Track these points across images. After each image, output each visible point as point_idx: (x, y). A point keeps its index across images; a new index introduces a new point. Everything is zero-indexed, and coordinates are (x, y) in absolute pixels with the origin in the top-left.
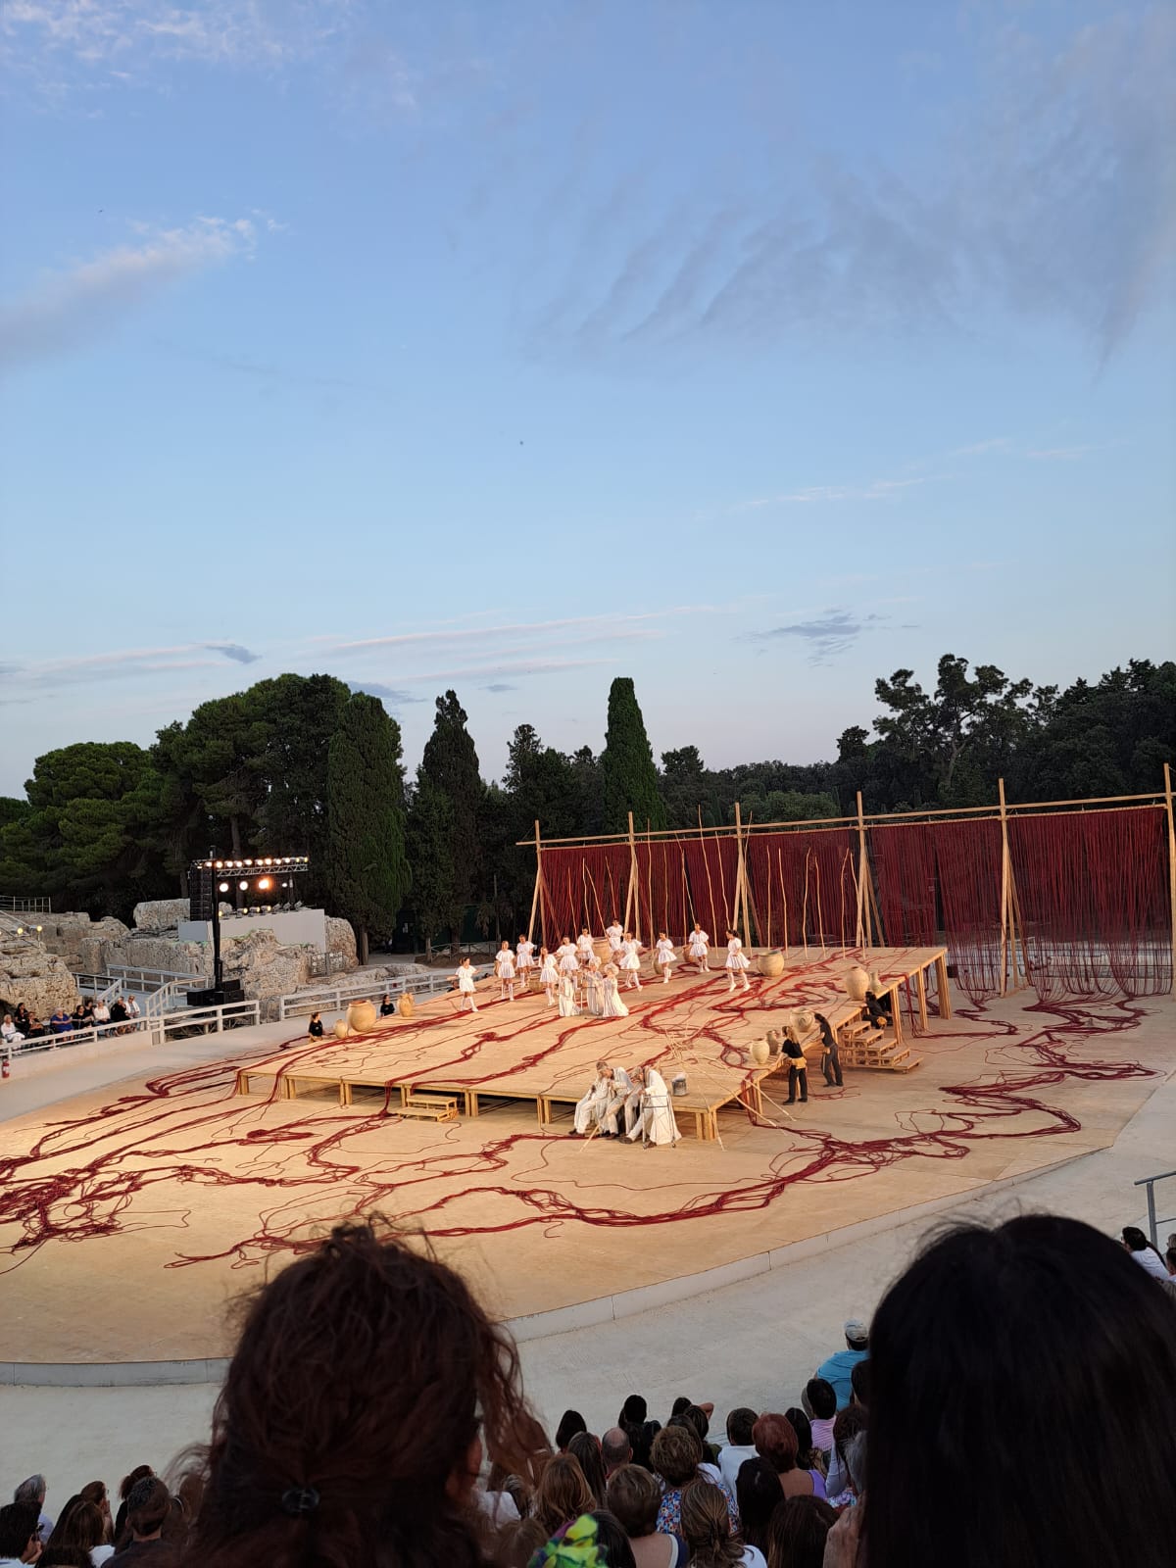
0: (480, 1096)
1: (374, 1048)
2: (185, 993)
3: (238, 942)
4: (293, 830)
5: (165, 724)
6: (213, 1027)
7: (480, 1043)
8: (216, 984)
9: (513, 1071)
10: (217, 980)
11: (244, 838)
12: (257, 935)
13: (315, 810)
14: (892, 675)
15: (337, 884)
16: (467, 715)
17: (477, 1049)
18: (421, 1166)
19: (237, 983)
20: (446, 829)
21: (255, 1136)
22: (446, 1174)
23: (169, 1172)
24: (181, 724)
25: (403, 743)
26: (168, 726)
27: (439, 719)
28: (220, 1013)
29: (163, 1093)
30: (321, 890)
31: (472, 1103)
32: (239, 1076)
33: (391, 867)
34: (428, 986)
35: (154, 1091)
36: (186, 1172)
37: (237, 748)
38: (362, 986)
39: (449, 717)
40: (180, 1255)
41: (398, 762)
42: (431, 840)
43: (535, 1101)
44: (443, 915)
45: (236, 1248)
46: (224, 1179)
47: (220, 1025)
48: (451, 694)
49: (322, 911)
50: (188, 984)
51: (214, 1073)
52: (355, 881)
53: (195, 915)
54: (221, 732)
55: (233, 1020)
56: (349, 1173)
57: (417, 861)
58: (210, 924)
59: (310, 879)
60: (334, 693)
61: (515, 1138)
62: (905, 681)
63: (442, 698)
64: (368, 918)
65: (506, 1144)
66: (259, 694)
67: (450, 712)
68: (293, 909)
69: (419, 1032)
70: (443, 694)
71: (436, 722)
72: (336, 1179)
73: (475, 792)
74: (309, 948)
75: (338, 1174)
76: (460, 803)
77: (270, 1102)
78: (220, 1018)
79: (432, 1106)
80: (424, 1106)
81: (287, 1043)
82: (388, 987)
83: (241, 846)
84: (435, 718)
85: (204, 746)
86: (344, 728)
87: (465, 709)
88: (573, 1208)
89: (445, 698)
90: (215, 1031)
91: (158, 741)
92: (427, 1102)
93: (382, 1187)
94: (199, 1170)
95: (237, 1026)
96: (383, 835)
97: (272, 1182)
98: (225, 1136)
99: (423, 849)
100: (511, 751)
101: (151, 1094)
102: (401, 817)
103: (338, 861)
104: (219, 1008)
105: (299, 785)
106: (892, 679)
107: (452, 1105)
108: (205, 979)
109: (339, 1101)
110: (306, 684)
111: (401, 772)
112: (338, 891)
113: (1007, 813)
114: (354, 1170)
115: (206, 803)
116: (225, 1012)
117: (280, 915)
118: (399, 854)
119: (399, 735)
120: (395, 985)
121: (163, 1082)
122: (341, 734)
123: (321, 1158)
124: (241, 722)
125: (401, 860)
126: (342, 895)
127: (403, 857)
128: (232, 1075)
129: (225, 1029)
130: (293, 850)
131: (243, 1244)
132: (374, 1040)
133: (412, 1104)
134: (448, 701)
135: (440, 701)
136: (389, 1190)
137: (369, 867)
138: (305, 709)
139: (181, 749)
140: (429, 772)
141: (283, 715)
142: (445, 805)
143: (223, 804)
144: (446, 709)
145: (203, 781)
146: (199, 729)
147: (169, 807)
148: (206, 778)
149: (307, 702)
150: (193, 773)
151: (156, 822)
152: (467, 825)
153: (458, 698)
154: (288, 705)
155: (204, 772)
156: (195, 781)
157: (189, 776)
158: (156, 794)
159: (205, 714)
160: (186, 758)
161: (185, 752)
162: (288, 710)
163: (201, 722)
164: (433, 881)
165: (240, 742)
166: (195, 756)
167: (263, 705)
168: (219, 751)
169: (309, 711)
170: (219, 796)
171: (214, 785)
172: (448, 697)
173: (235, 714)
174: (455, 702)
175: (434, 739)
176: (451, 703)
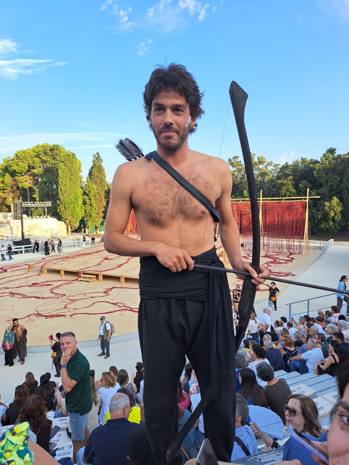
0: (103, 276)
1: (71, 260)
2: (12, 242)
3: (29, 227)
4: (47, 194)
5: (5, 157)
6: (21, 252)
7: (104, 260)
8: (22, 239)
9: (113, 269)
10: (22, 238)
11: (31, 195)
12: (36, 225)
13: (54, 188)
14: (233, 157)
15: (61, 211)
16: (103, 160)
17: (103, 262)
18: (85, 295)
19: (29, 239)
20: (95, 196)
21: (34, 284)
22: (92, 297)
23: (7, 294)
24: (11, 157)
25: (82, 168)
26: (6, 158)
28: (23, 248)
29: (5, 271)
30: (56, 212)
31: (101, 277)
32: (29, 266)
33: (78, 207)
34: (89, 243)
35: (3, 270)
36: (12, 294)
37: (29, 166)
38: (68, 242)
39: (97, 161)
40: (10, 318)
41: (81, 174)
42: (91, 199)
43: (120, 277)
44: (94, 222)
45: (28, 316)
46: (25, 296)
47: (24, 252)
48: (98, 154)
49: (56, 219)
50: (13, 239)
51: (21, 266)
52: (66, 210)
53: (15, 218)
54: (24, 161)
55: (28, 250)
56: (63, 296)
57: (86, 205)
58: (20, 221)
59: (52, 209)
60: (60, 151)
61: (113, 288)
62: (237, 159)
63: (95, 155)
64: (70, 222)
65: (111, 289)
66: (36, 149)
68: (47, 217)
69: (85, 256)
70: (95, 153)
71: (93, 162)
72: (59, 298)
73: (104, 185)
74: (52, 230)
75: (59, 296)
76: (100, 188)
77: (39, 275)
78: (23, 250)
79: (88, 278)
80: (86, 278)
81: (44, 258)
82: (76, 243)
83: (30, 197)
84: (92, 161)
85: (18, 165)
86: (63, 162)
87: (102, 159)
88: (129, 308)
89: (96, 155)
90: (22, 253)
91: (3, 162)
92: (87, 277)
93: (73, 301)
94: (16, 294)
95: (29, 252)
96: (76, 197)
97: (39, 298)
98: (25, 284)
99: (87, 201)
101: (2, 271)
102: (81, 191)
103: (61, 204)
104: (23, 246)
105: (48, 179)
106: (233, 158)
107: (94, 278)
108: (19, 238)
109: (60, 276)
110: (51, 147)
111: (81, 178)
112: (61, 213)
113: (262, 200)
114: (65, 295)
115: (19, 183)
116: (25, 248)
117: (43, 219)
118: (80, 202)
119: (81, 165)
120: (78, 242)
121: (6, 268)
122: (62, 164)
123: (54, 292)
124: (30, 158)
125: (81, 205)
126: (62, 214)
127: (82, 204)
128: (27, 267)
129: (25, 253)
130: (47, 199)
131: (30, 315)
132: (71, 258)
133: (83, 277)
134: (97, 156)
135: (94, 155)
136: (75, 301)
137: (71, 206)
138: (51, 155)
139: (11, 165)
140: (90, 178)
141: (44, 156)
142: (95, 189)
143: (24, 183)
144: (96, 158)
145: (18, 176)
146: (17, 159)
147: (7, 184)
148: (19, 175)
149: (52, 153)
150: (14, 173)
151: (3, 188)
152: (102, 195)
153: (100, 155)
154: (46, 153)
155: (18, 173)
156: (15, 176)
157: (13, 174)
158: (3, 179)
159: (18, 154)
160: (12, 168)
161: (12, 166)
162: (45, 155)
163: (17, 157)
164: (91, 212)
165: (30, 164)
166: (15, 168)
167: (37, 153)
168: (23, 167)
169: (52, 156)
170: (23, 181)
171: (22, 177)
172: (97, 155)
173: (28, 155)
174: (99, 156)
175: (92, 168)
176: (98, 156)
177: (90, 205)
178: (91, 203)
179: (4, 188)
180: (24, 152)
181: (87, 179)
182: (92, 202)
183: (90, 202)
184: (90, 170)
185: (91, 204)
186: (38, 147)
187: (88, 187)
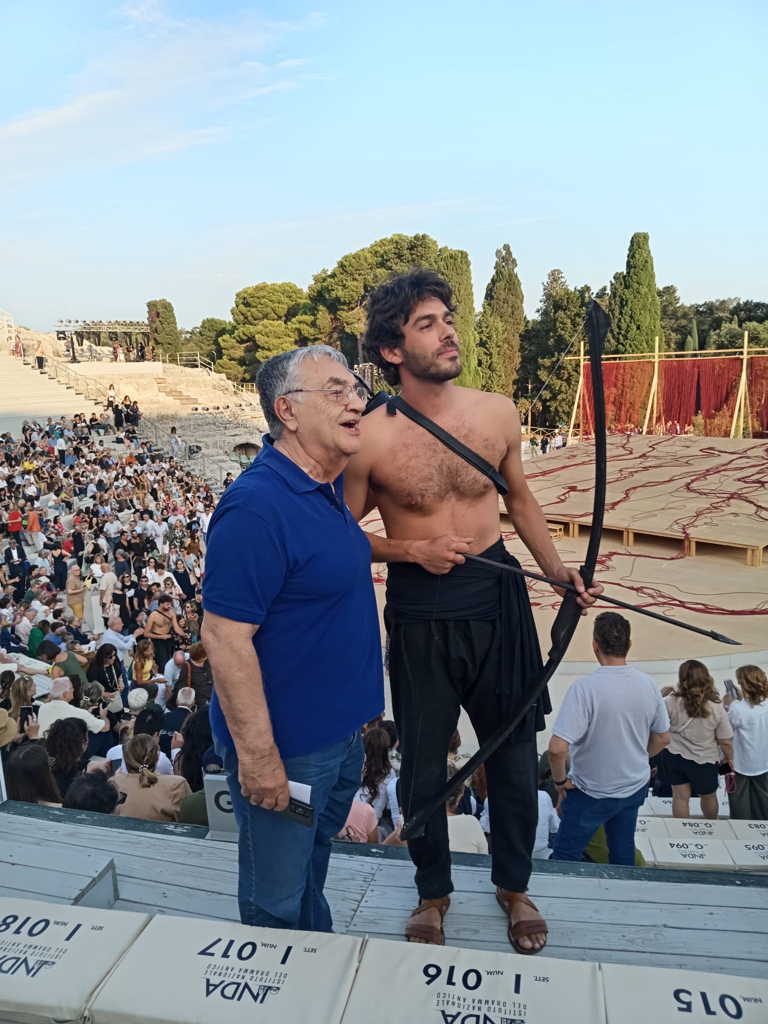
16: (517, 262)
20: (500, 347)
24: (330, 270)
26: (319, 272)
27: (497, 266)
33: (469, 372)
37: (366, 287)
39: (504, 264)
42: (491, 355)
48: (507, 247)
54: (356, 276)
60: (428, 248)
63: (501, 250)
66: (379, 249)
67: (506, 259)
70: (501, 247)
71: (495, 268)
73: (520, 319)
76: (510, 328)
84: (495, 265)
85: (344, 286)
87: (516, 258)
91: (314, 283)
96: (465, 350)
100: (544, 289)
102: (476, 338)
110: (411, 241)
115: (345, 325)
118: (474, 363)
124: (368, 269)
127: (476, 365)
134: (504, 253)
135: (498, 252)
138: (410, 259)
139: (330, 288)
140: (489, 305)
141: (396, 264)
142: (500, 329)
143: (356, 325)
144: (503, 258)
145: (343, 310)
146: (342, 274)
147: (322, 327)
148: (345, 308)
149: (412, 254)
150: (337, 304)
151: (313, 337)
152: (513, 343)
153: (511, 250)
154: (400, 256)
155: (344, 303)
156: (339, 310)
157: (334, 306)
158: (313, 318)
159: (345, 263)
160: (333, 294)
161: (333, 290)
162: (399, 261)
163: (343, 269)
164: (490, 382)
165: (367, 283)
166: (340, 293)
167: (382, 256)
168: (355, 290)
169: (413, 260)
170: (354, 320)
171: (350, 313)
172: (504, 250)
173: (364, 264)
174: (509, 253)
175: (493, 281)
176: (506, 254)
177: (489, 368)
178: (492, 362)
179: (316, 336)
180: (356, 257)
181: (484, 308)
182: (494, 360)
183: (489, 361)
184: (488, 286)
185: (490, 365)
186: (382, 243)
187: (487, 327)
